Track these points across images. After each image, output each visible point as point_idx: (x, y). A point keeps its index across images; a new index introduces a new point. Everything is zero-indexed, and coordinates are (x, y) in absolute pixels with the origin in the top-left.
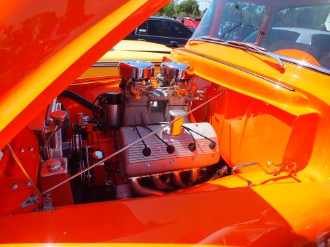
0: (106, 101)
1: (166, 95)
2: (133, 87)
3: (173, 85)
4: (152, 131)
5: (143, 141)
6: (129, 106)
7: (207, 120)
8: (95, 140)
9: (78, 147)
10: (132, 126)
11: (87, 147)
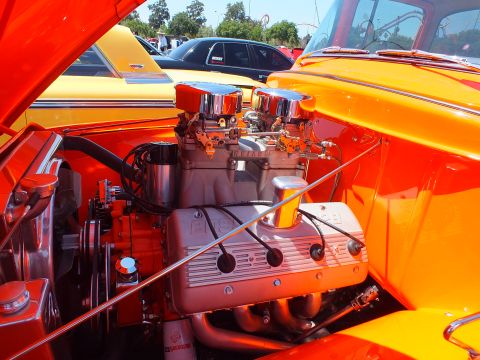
0: (149, 159)
1: (263, 148)
2: (200, 129)
3: (277, 129)
4: (241, 223)
5: (220, 245)
6: (191, 169)
7: (336, 198)
8: (126, 233)
9: (92, 246)
10: (196, 207)
11: (109, 247)
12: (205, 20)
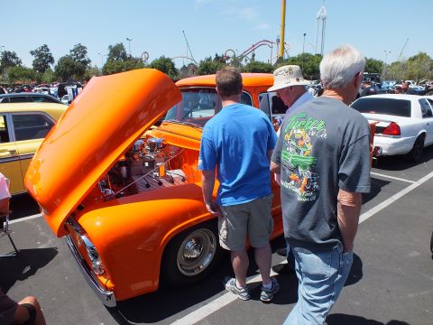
1: (153, 157)
2: (134, 155)
3: (156, 151)
6: (132, 166)
12: (90, 61)
